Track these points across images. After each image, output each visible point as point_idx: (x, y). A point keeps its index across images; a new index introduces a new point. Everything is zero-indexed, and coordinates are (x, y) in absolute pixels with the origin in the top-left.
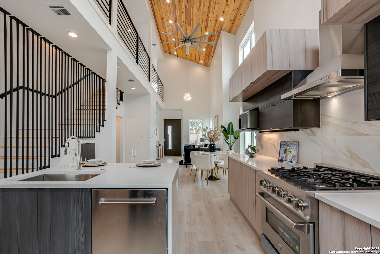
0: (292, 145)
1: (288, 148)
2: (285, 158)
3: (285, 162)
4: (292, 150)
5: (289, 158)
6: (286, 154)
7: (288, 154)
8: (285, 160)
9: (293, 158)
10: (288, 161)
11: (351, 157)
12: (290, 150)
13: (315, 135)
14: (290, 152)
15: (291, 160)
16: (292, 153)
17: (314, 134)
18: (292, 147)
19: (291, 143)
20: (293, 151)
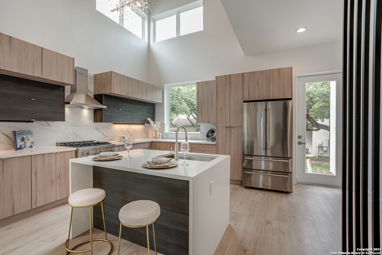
0: (29, 134)
1: (25, 136)
2: (24, 145)
3: (25, 149)
4: (29, 138)
5: (28, 144)
6: (24, 142)
7: (26, 142)
8: (25, 147)
9: (32, 144)
10: (28, 147)
11: (75, 136)
12: (28, 138)
13: (51, 126)
14: (28, 139)
15: (31, 145)
16: (30, 140)
17: (49, 125)
18: (29, 135)
19: (27, 132)
20: (31, 139)
